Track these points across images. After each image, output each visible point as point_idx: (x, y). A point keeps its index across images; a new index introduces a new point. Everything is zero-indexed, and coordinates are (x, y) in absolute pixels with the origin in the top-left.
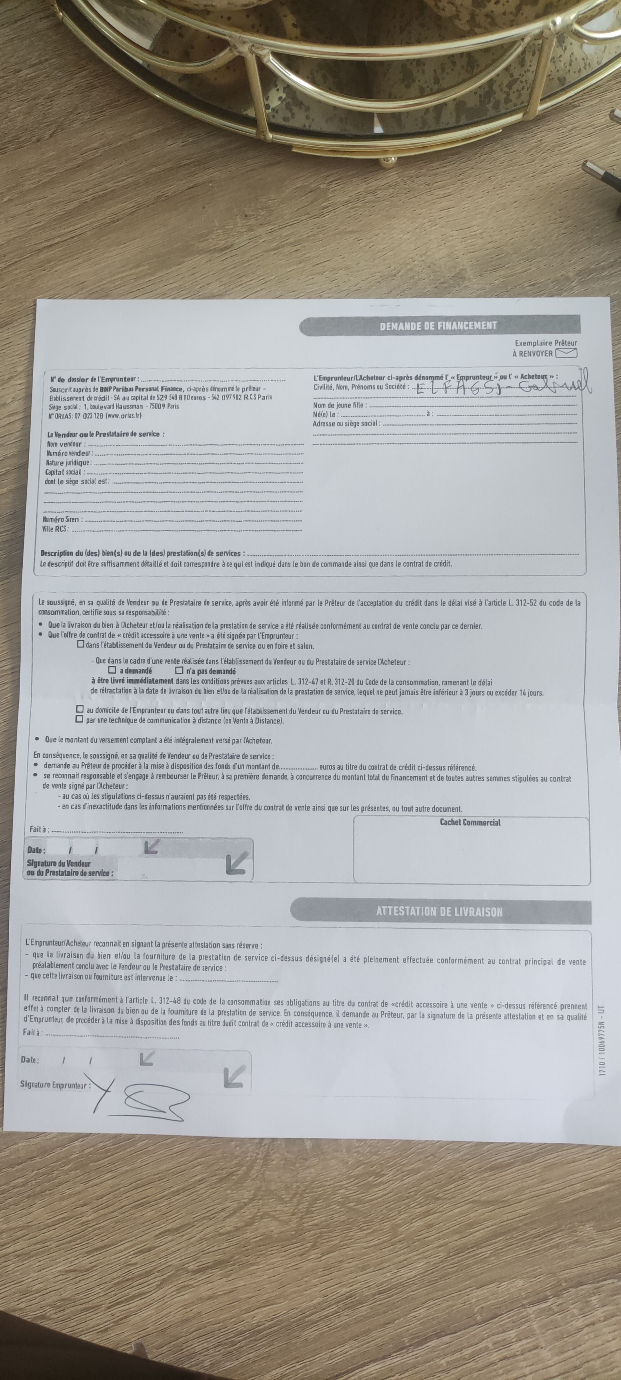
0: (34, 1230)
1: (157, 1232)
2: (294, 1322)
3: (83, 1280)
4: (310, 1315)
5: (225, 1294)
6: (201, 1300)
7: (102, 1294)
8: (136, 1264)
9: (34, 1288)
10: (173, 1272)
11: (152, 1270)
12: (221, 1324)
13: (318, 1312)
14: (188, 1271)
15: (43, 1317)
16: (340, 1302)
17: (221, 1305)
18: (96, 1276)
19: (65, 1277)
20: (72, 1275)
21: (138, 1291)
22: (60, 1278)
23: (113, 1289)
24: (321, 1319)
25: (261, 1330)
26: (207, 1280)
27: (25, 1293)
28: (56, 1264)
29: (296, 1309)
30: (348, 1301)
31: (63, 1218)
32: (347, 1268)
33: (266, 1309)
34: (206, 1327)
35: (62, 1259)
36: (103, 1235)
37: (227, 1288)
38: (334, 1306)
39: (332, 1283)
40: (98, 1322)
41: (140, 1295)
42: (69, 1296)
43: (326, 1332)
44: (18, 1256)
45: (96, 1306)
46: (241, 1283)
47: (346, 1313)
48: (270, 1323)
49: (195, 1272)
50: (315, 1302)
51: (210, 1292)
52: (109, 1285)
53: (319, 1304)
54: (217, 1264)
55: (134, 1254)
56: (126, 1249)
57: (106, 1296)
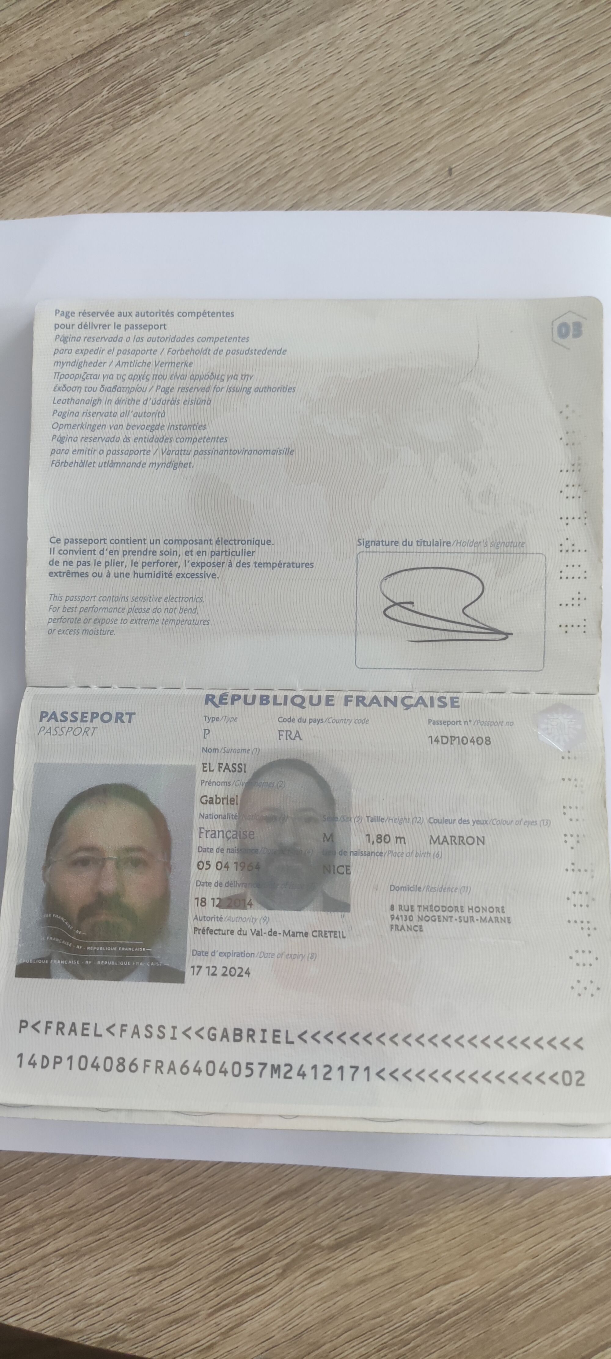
0: (81, 1217)
1: (267, 1198)
2: (491, 1301)
3: (165, 1280)
4: (515, 1287)
5: (383, 1274)
6: (347, 1287)
7: (198, 1296)
8: (241, 1247)
9: (94, 1300)
10: (299, 1252)
11: (267, 1254)
12: (382, 1318)
13: (526, 1281)
14: (322, 1249)
15: (115, 1339)
16: (558, 1261)
17: (378, 1290)
18: (184, 1273)
19: (137, 1278)
20: (148, 1275)
21: (249, 1287)
22: (130, 1280)
23: (211, 1288)
24: (532, 1291)
25: (443, 1318)
26: (353, 1257)
27: (82, 1307)
28: (122, 1261)
29: (493, 1281)
30: (572, 1258)
31: (122, 1194)
32: (563, 1212)
33: (447, 1287)
34: (360, 1324)
35: (129, 1253)
36: (184, 1212)
37: (386, 1264)
38: (549, 1270)
39: (544, 1236)
40: (196, 1337)
41: (254, 1291)
42: (146, 1305)
43: (542, 1308)
44: (63, 1257)
45: (191, 1315)
46: (405, 1255)
47: (569, 1276)
48: (455, 1307)
49: (333, 1248)
50: (520, 1267)
51: (360, 1275)
52: (205, 1282)
53: (527, 1269)
54: (363, 1234)
55: (237, 1234)
56: (224, 1228)
57: (203, 1299)
